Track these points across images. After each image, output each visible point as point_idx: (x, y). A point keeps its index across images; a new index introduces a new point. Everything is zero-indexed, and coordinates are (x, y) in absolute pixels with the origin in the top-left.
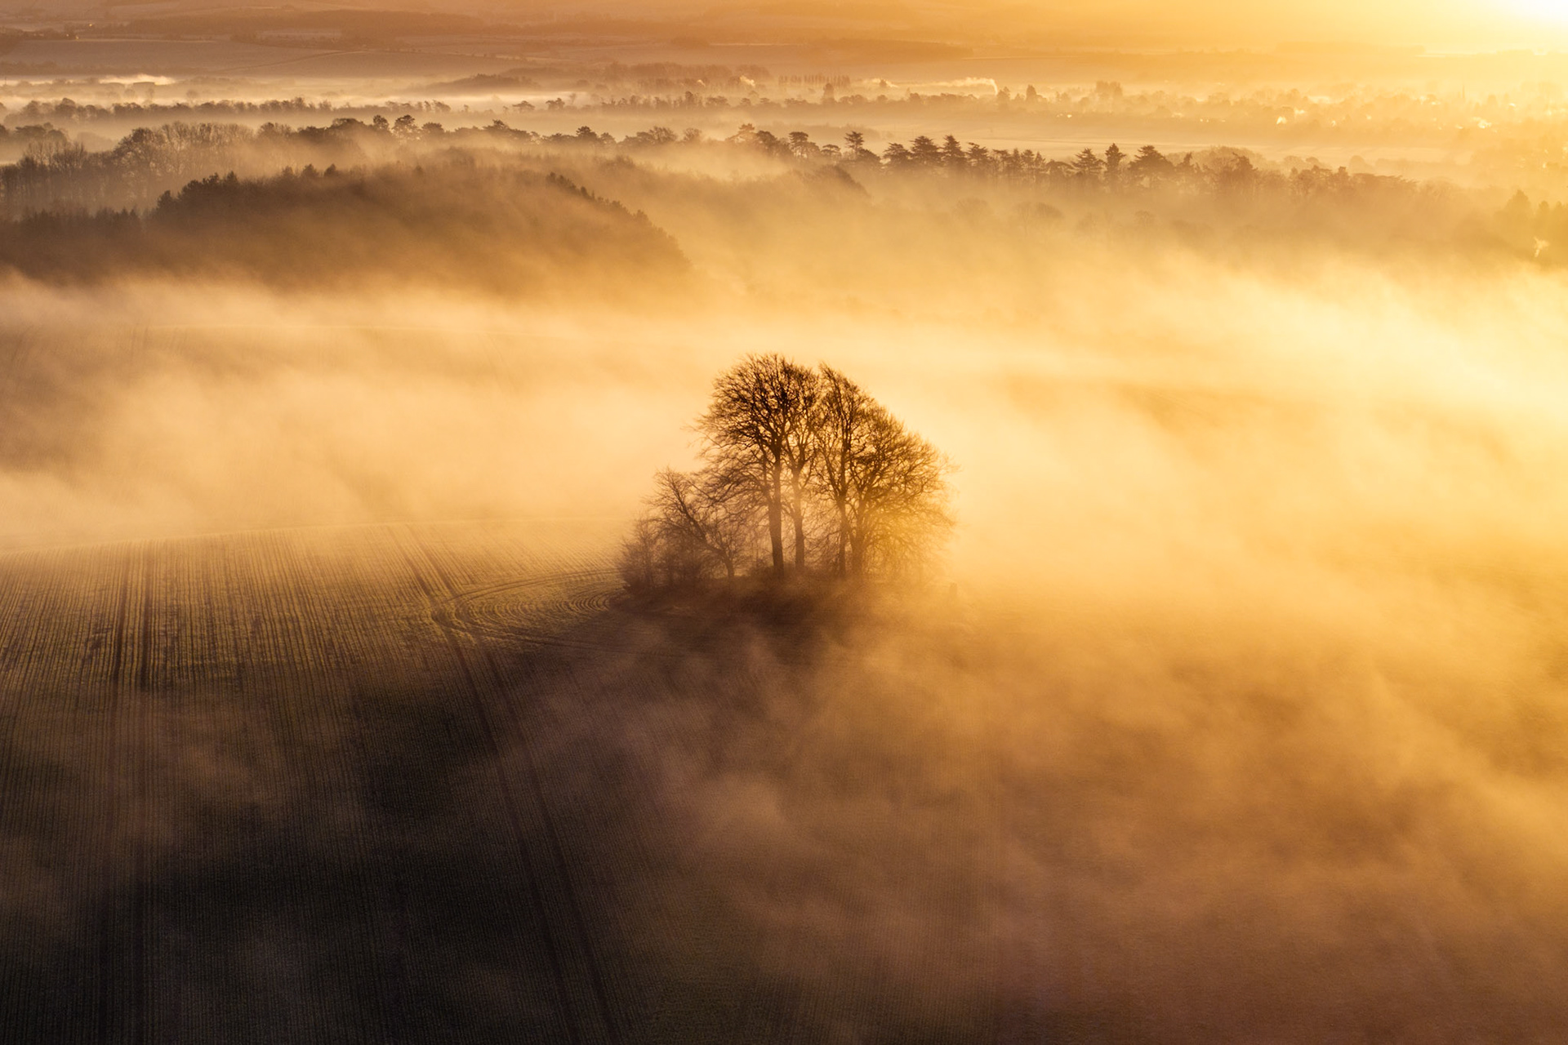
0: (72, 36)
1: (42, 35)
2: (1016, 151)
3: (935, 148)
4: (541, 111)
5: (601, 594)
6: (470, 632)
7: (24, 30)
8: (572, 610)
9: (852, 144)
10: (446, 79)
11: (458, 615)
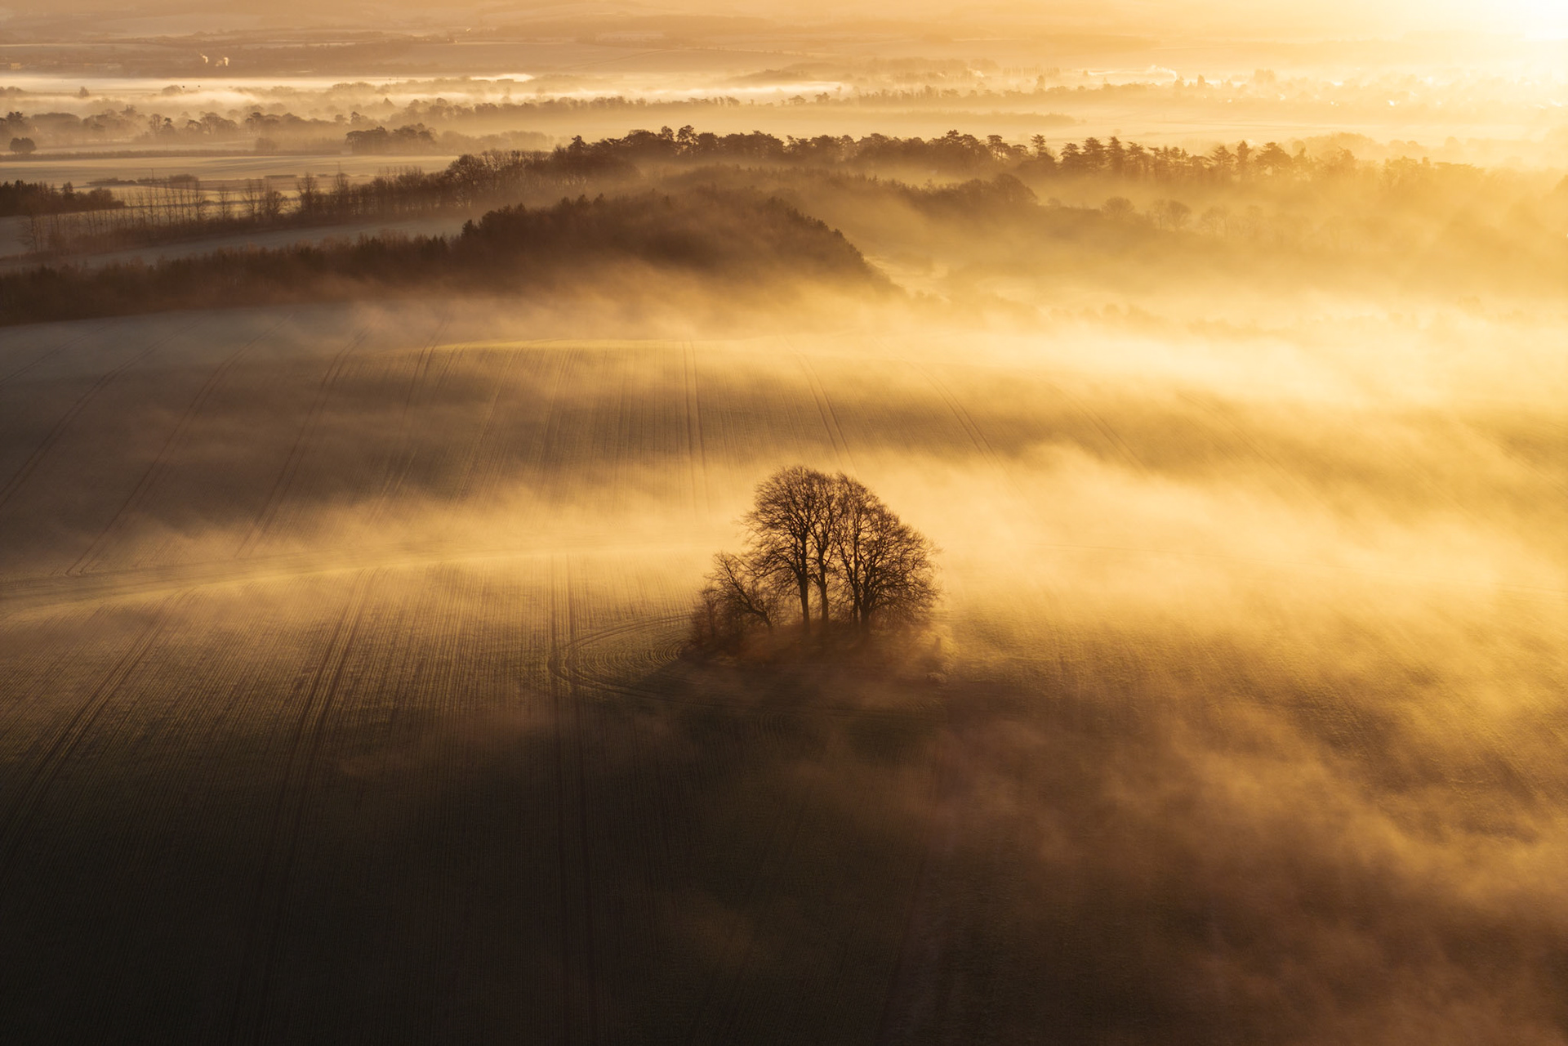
0: (452, 41)
1: (428, 40)
2: (1166, 149)
3: (1102, 147)
4: (811, 103)
5: (678, 642)
6: (570, 680)
7: (415, 36)
8: (651, 659)
9: (1036, 144)
10: (742, 74)
11: (567, 662)
